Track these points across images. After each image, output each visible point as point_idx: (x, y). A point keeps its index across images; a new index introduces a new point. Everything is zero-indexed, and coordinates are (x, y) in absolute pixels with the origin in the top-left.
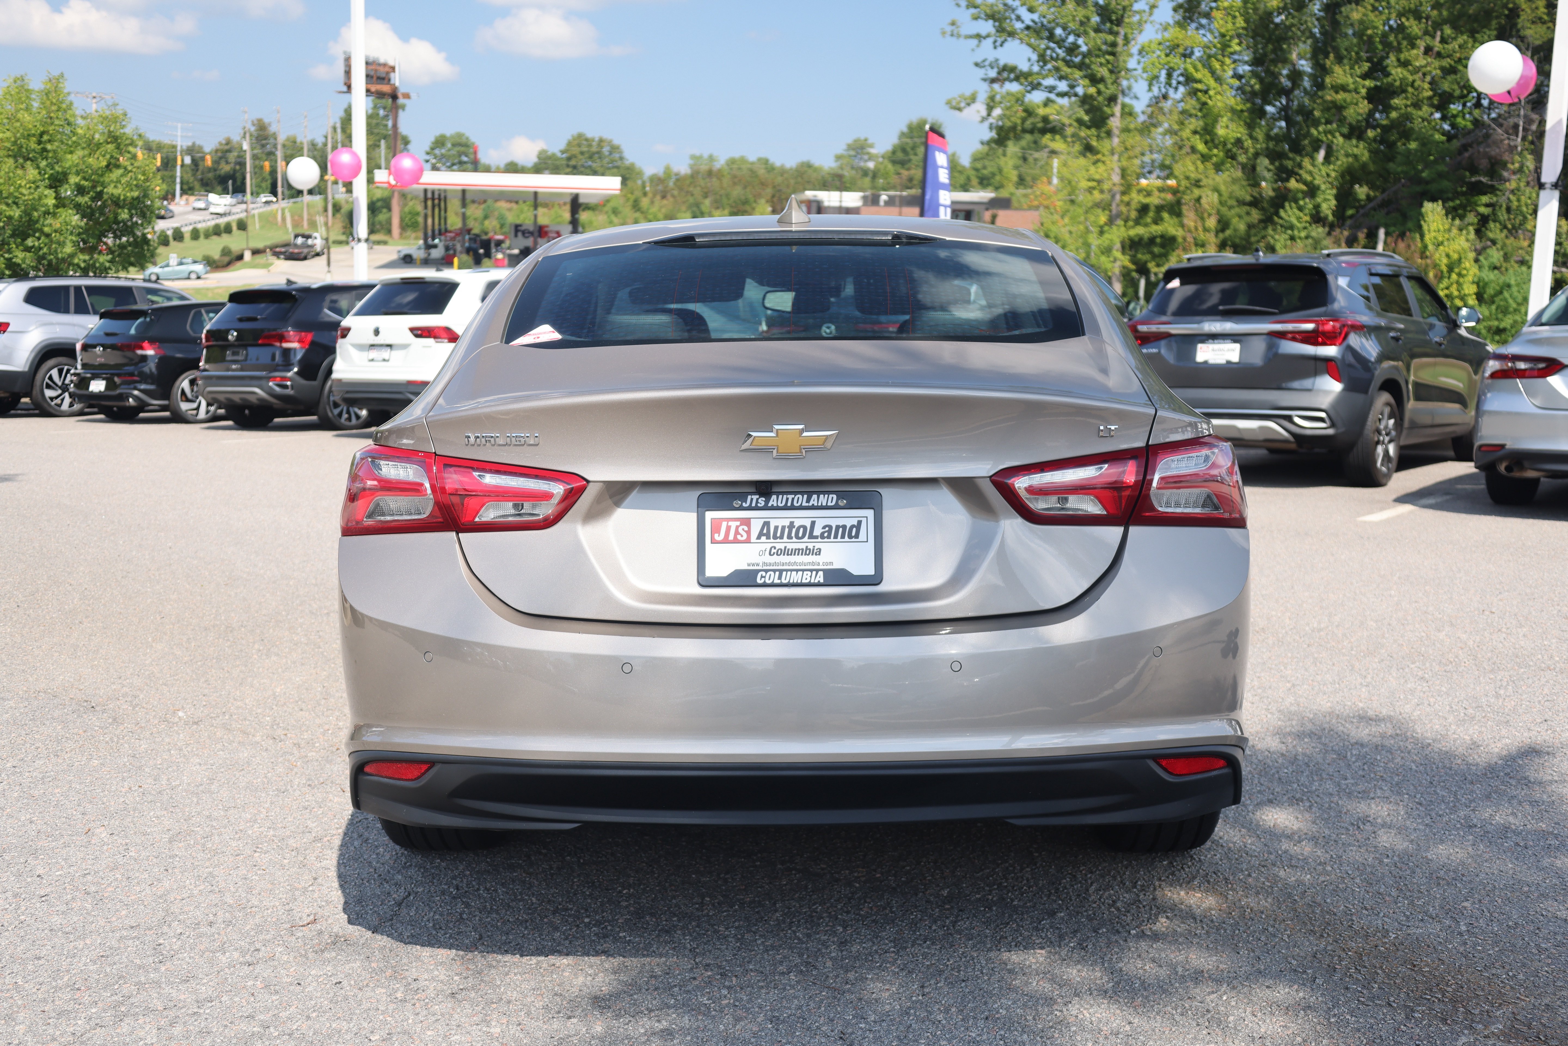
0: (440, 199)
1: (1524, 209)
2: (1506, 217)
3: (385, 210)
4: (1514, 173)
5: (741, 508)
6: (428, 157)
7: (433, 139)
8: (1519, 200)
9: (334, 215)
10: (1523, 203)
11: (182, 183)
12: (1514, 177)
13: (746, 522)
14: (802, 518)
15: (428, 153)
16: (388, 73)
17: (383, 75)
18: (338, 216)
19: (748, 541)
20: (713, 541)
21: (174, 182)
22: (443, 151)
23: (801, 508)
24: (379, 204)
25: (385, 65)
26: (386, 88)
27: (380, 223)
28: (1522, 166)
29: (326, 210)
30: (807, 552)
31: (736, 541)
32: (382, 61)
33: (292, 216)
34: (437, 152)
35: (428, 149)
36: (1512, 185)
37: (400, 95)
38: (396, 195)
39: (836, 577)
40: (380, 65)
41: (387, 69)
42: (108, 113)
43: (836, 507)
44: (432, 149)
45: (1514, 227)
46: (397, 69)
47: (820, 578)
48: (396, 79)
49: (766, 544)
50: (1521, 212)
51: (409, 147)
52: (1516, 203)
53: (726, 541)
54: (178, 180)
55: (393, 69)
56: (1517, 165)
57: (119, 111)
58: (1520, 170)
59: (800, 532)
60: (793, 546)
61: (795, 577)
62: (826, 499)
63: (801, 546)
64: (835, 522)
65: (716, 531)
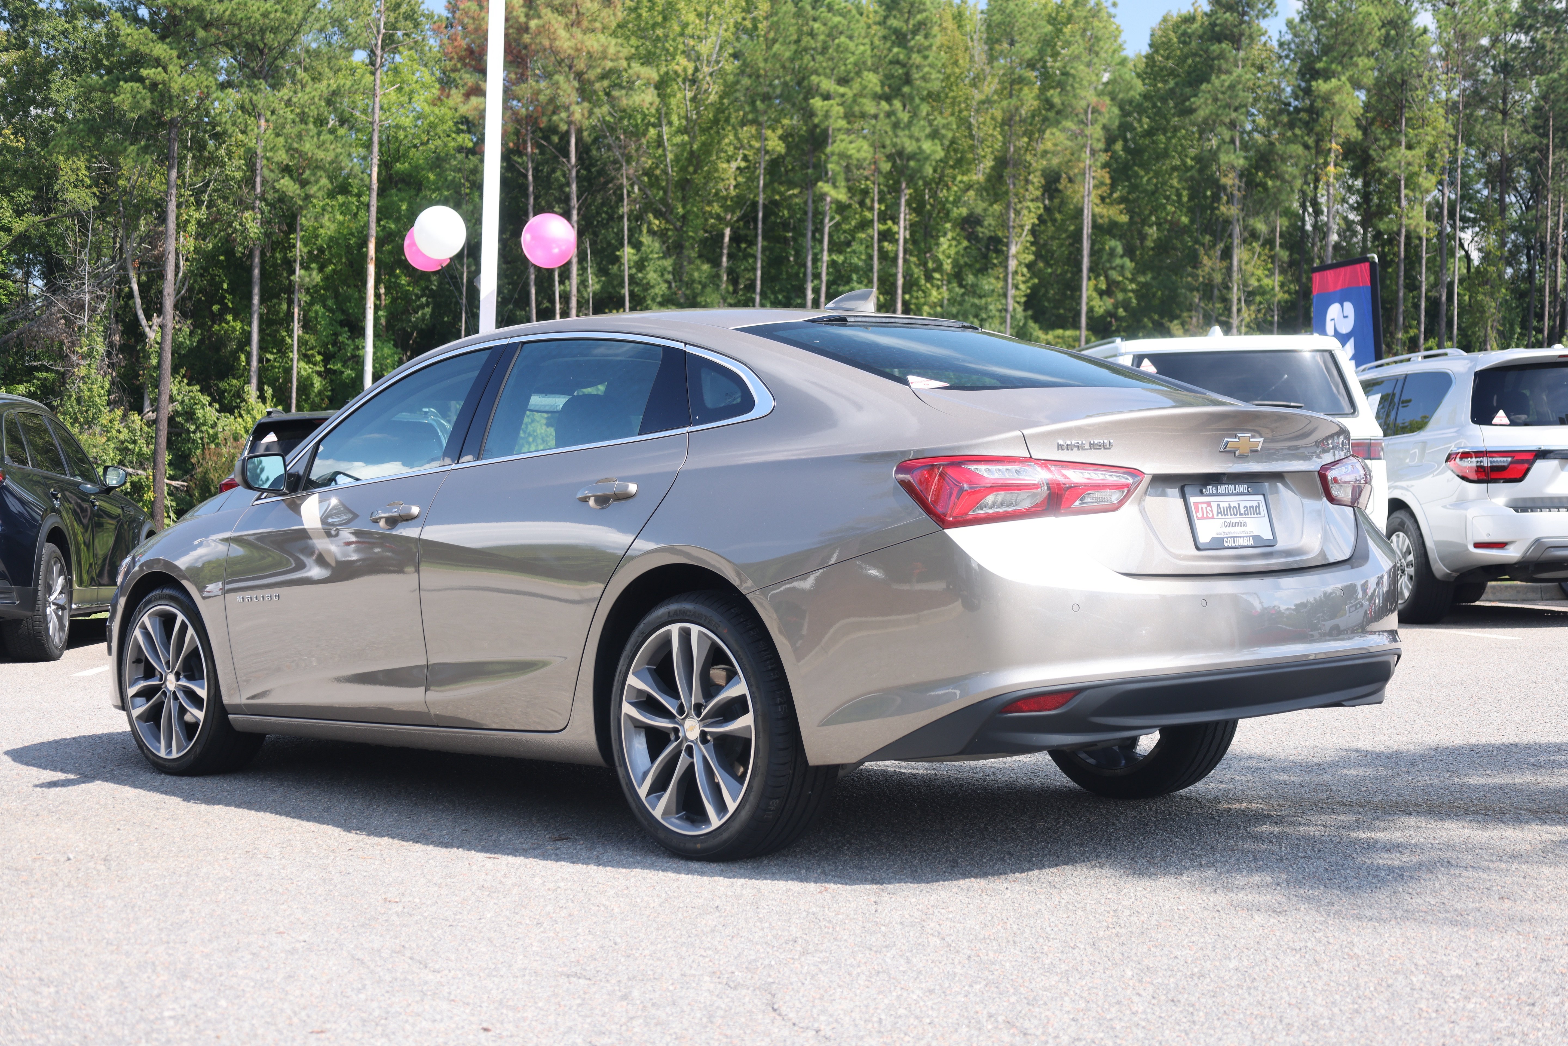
1: (97, 399)
2: (76, 408)
4: (83, 357)
8: (90, 390)
10: (95, 393)
12: (82, 362)
13: (1209, 504)
14: (1233, 501)
19: (1213, 518)
20: (1196, 518)
28: (91, 350)
30: (1240, 524)
31: (1208, 518)
36: (83, 371)
39: (1259, 543)
43: (1249, 493)
45: (87, 422)
47: (1251, 543)
49: (1220, 520)
50: (95, 404)
52: (87, 393)
53: (1203, 518)
56: (85, 349)
58: (90, 355)
59: (1234, 511)
60: (1234, 521)
61: (1240, 542)
62: (1243, 488)
63: (1237, 520)
64: (1248, 504)
65: (1197, 511)
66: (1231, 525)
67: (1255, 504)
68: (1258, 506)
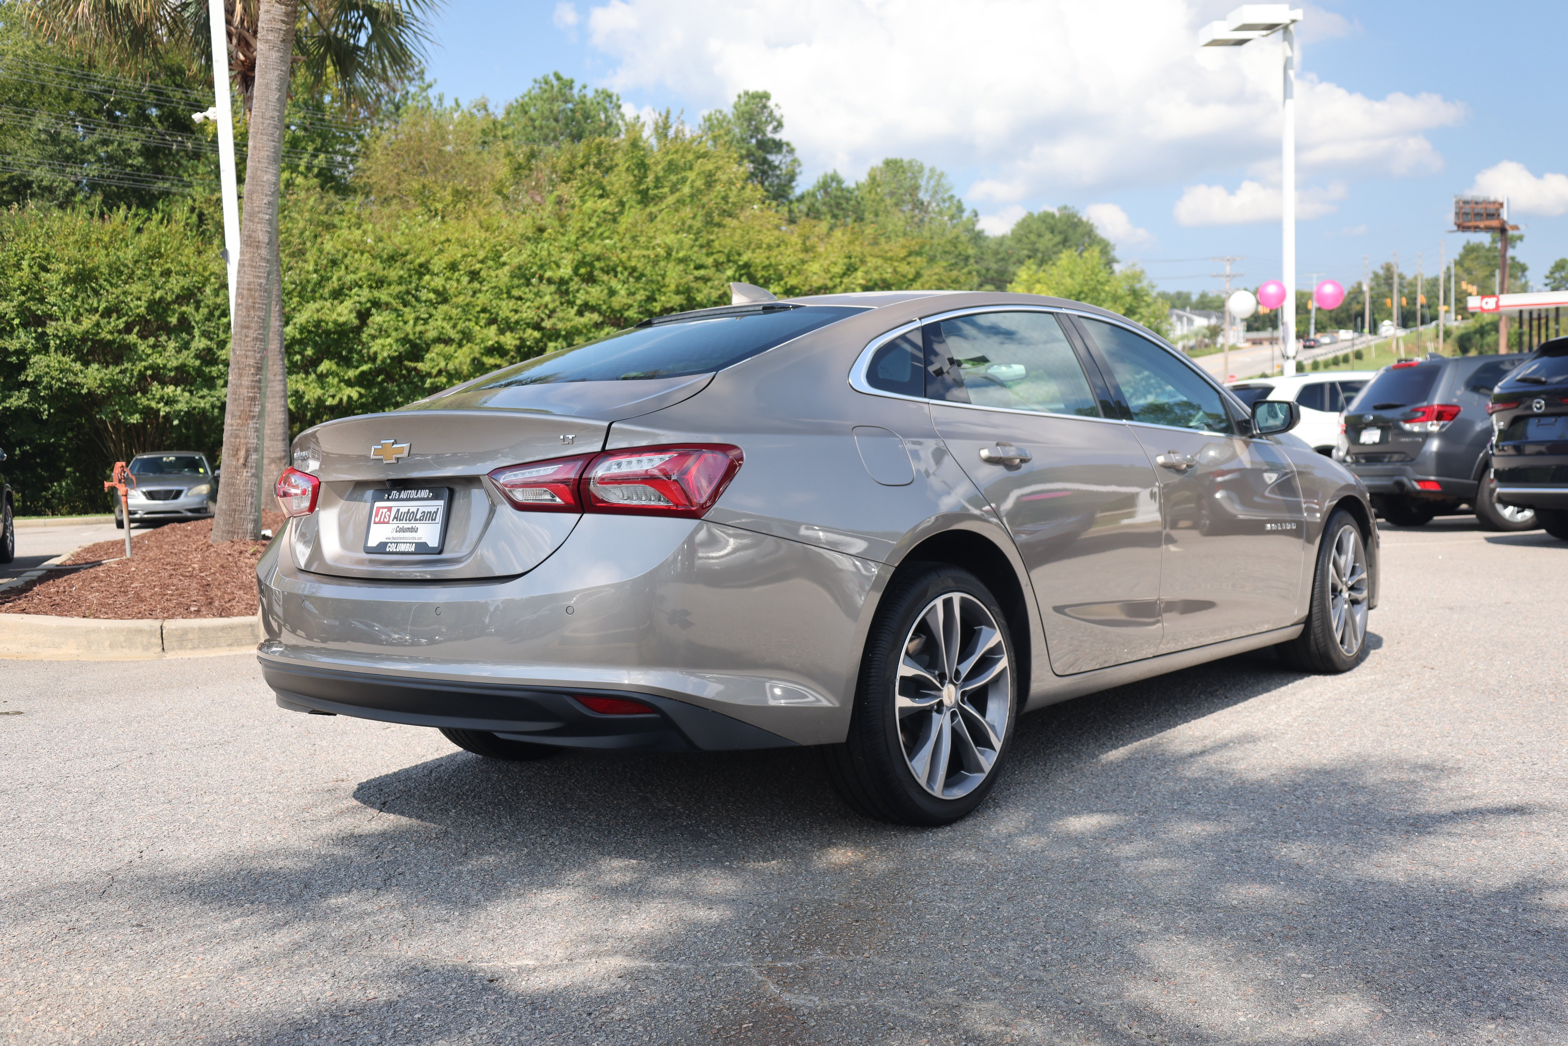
0: (1539, 318)
3: (1493, 333)
5: (388, 499)
6: (1547, 281)
7: (1553, 264)
9: (1444, 340)
11: (1316, 323)
13: (390, 509)
14: (412, 506)
15: (1547, 277)
16: (1498, 210)
17: (1493, 212)
18: (1449, 341)
19: (388, 523)
20: (375, 523)
21: (1309, 323)
22: (1563, 274)
23: (413, 499)
24: (1488, 328)
25: (1494, 203)
26: (1495, 223)
27: (1488, 345)
29: (1437, 336)
30: (412, 530)
31: (384, 523)
32: (1492, 199)
33: (1405, 344)
34: (1557, 275)
35: (1547, 274)
37: (1508, 227)
38: (1504, 318)
39: (422, 548)
40: (1489, 203)
41: (1497, 206)
42: (1129, 272)
43: (427, 499)
44: (1552, 273)
46: (1505, 205)
47: (413, 549)
48: (1505, 214)
49: (394, 525)
51: (1527, 273)
53: (379, 523)
54: (1313, 321)
55: (1501, 205)
57: (1138, 269)
59: (411, 516)
60: (406, 526)
61: (402, 548)
62: (424, 493)
63: (410, 526)
64: (427, 510)
65: (376, 515)
66: (403, 530)
67: (433, 509)
68: (436, 513)
